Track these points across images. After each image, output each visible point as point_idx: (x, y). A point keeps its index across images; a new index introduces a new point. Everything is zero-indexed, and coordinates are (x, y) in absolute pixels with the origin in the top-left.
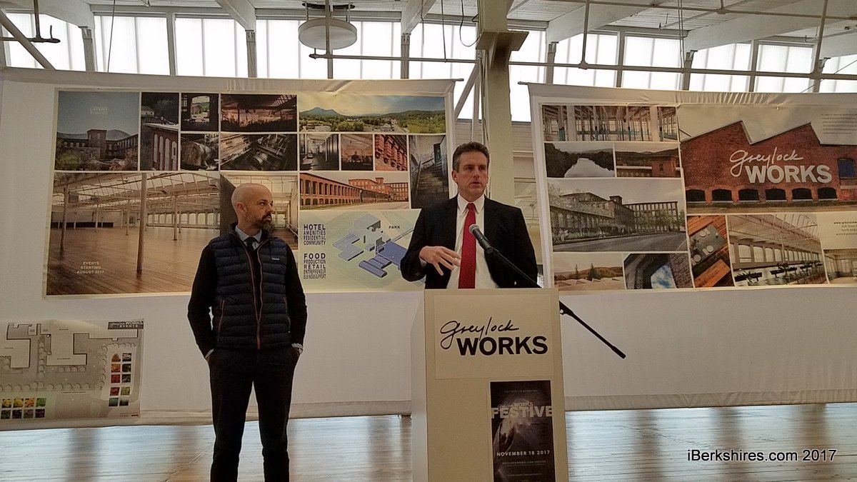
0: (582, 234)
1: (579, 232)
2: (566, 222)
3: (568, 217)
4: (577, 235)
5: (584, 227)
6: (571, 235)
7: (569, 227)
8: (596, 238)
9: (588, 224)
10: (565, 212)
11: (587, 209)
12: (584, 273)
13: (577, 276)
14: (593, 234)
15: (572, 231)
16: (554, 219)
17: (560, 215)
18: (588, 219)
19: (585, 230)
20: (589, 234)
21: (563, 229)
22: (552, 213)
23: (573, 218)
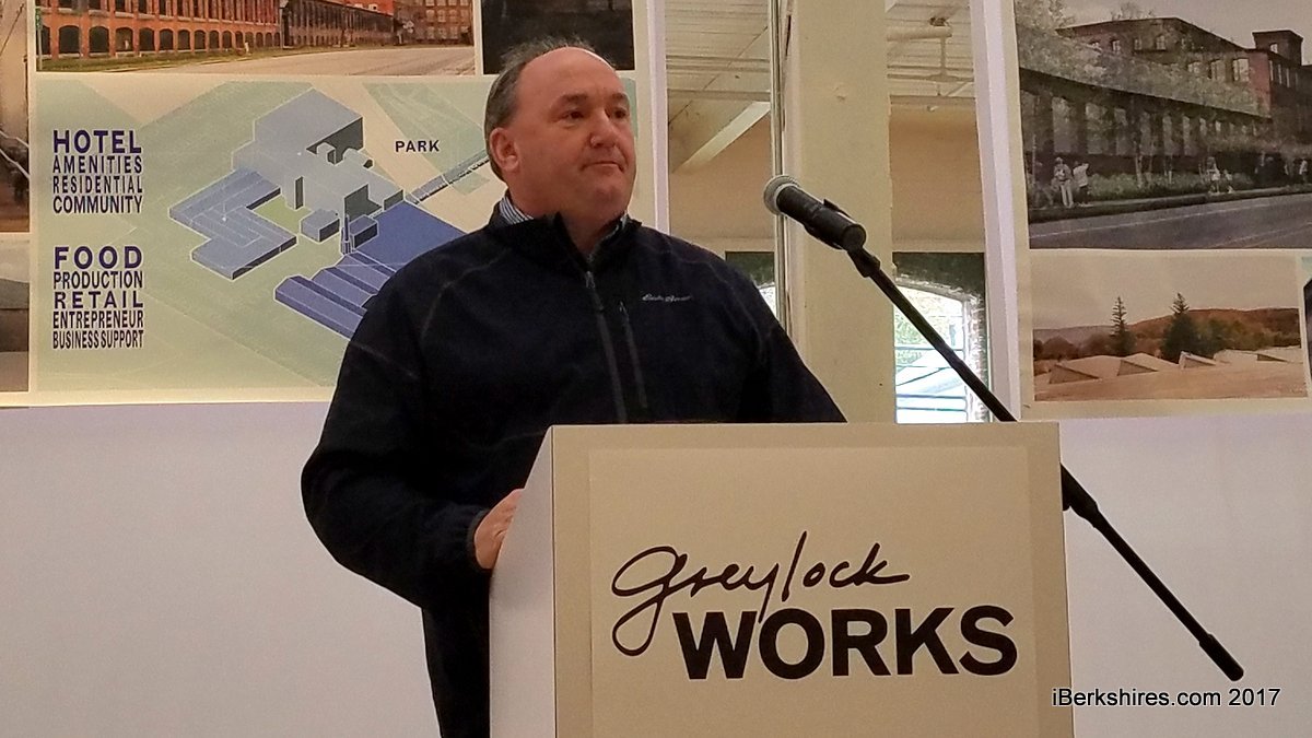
0: (1141, 181)
1: (1131, 171)
2: (1082, 134)
3: (1091, 111)
4: (1121, 183)
5: (1152, 151)
6: (1100, 185)
7: (1094, 150)
8: (1199, 196)
9: (1168, 142)
10: (1077, 92)
11: (1165, 81)
12: (1148, 329)
13: (1120, 343)
14: (1185, 180)
15: (1103, 166)
16: (1036, 123)
17: (1060, 107)
18: (1167, 121)
19: (1156, 164)
20: (1169, 179)
21: (1071, 160)
22: (1030, 98)
23: (1110, 116)
